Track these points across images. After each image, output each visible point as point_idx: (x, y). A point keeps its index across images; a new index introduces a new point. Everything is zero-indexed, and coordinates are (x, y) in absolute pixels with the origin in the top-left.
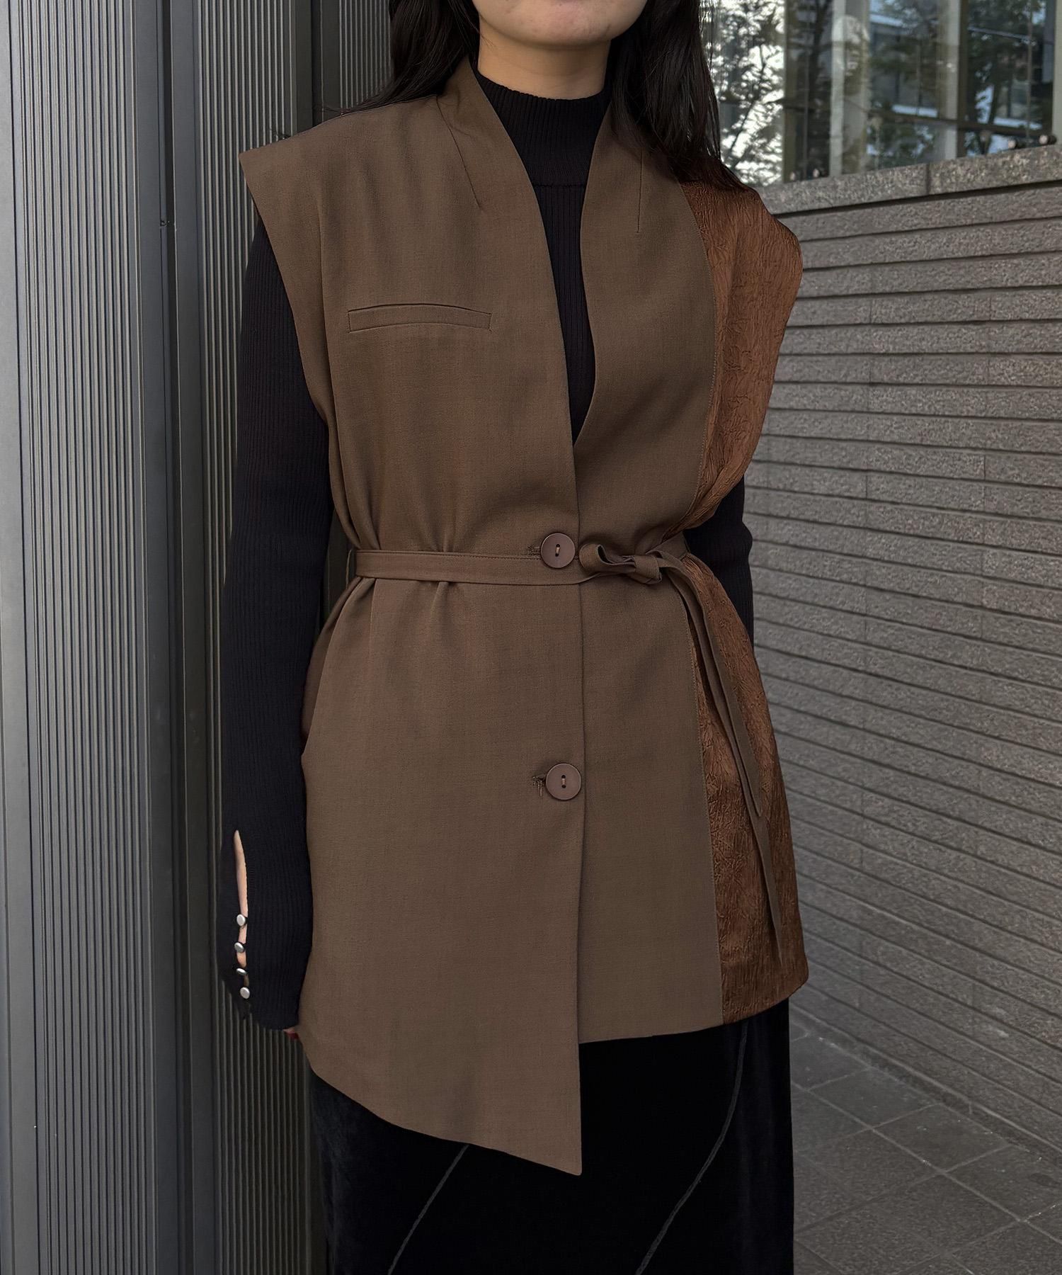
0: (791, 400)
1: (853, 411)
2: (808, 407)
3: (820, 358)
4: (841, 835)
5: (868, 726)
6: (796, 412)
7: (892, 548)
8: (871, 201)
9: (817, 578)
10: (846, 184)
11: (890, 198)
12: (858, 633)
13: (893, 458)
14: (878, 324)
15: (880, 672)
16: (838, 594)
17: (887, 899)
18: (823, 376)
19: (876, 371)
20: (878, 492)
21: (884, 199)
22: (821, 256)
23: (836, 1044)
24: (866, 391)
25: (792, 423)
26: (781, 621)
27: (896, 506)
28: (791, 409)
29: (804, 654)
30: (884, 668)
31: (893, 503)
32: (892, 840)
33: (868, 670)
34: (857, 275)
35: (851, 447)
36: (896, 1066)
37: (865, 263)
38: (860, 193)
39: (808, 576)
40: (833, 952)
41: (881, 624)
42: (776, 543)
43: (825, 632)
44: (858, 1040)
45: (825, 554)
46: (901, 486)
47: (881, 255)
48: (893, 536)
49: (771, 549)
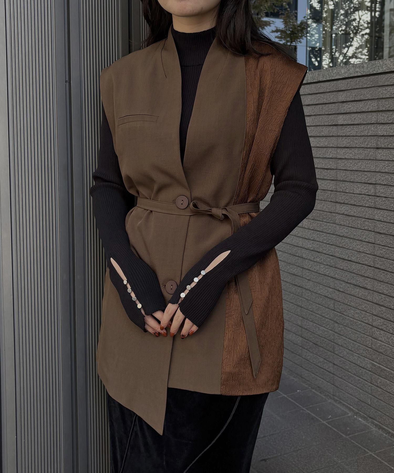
0: (345, 155)
1: (370, 160)
2: (352, 158)
3: (357, 138)
4: (364, 334)
5: (375, 289)
6: (348, 160)
7: (385, 216)
8: (378, 72)
9: (356, 228)
10: (368, 66)
11: (385, 71)
12: (371, 251)
13: (385, 179)
14: (380, 123)
15: (379, 267)
16: (363, 235)
17: (382, 360)
18: (358, 145)
19: (379, 143)
20: (380, 193)
21: (382, 72)
22: (357, 96)
23: (361, 419)
24: (375, 151)
25: (346, 164)
26: (341, 246)
27: (387, 199)
28: (346, 159)
29: (350, 259)
30: (381, 265)
31: (385, 197)
32: (384, 336)
33: (375, 266)
34: (372, 103)
35: (369, 174)
36: (384, 429)
37: (375, 98)
38: (373, 69)
39: (351, 227)
40: (360, 381)
41: (380, 247)
42: (339, 214)
43: (358, 250)
44: (370, 417)
45: (358, 218)
46: (388, 190)
47: (381, 95)
48: (385, 211)
49: (337, 216)
